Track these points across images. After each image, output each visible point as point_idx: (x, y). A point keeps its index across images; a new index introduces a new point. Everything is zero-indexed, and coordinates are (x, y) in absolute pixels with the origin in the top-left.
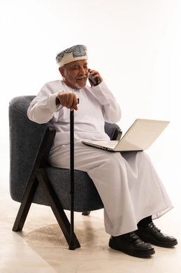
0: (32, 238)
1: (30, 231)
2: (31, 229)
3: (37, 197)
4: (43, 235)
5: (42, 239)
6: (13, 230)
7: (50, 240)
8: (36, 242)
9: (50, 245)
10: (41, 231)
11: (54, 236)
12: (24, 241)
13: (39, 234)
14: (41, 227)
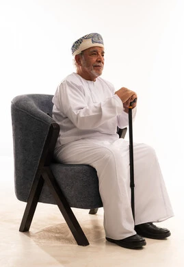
0: (40, 238)
1: (37, 231)
2: (38, 229)
3: (43, 196)
4: (50, 234)
5: (50, 238)
6: (20, 231)
7: (58, 239)
8: (43, 241)
9: (58, 244)
10: (49, 230)
11: (61, 235)
12: (32, 241)
13: (46, 233)
14: (49, 226)
